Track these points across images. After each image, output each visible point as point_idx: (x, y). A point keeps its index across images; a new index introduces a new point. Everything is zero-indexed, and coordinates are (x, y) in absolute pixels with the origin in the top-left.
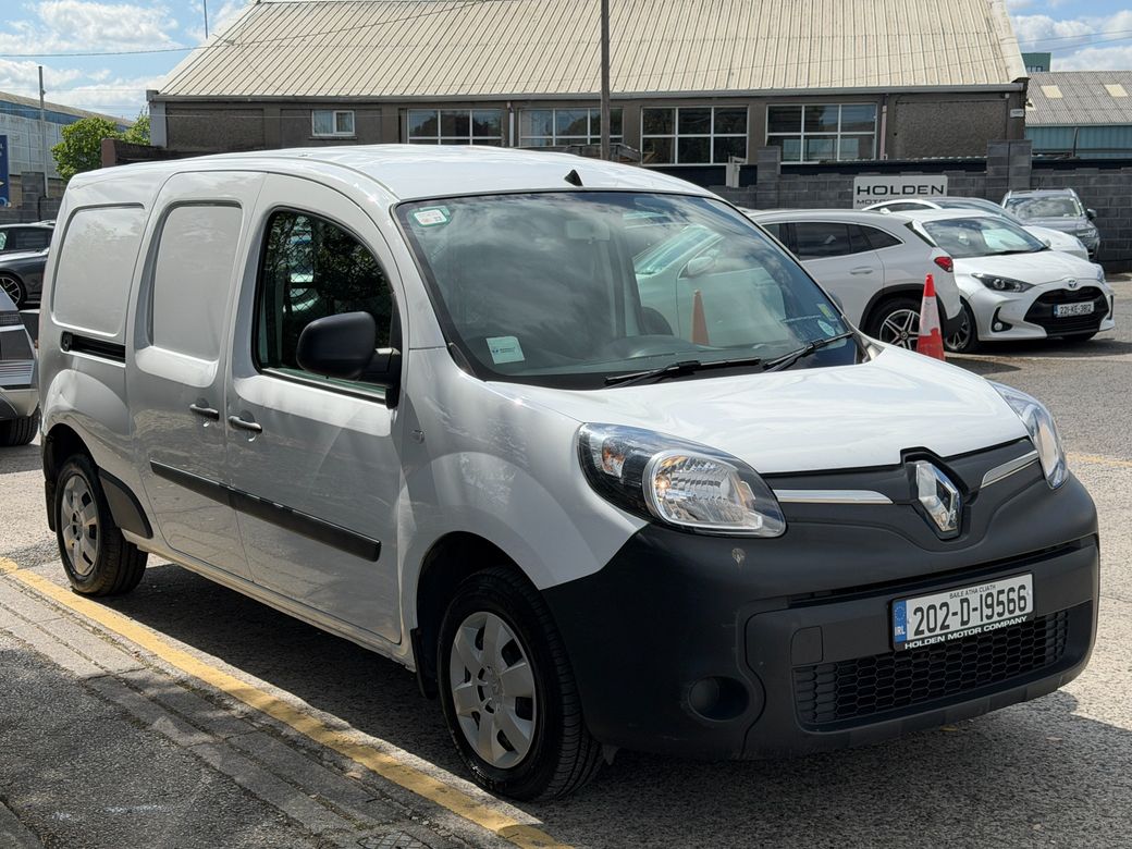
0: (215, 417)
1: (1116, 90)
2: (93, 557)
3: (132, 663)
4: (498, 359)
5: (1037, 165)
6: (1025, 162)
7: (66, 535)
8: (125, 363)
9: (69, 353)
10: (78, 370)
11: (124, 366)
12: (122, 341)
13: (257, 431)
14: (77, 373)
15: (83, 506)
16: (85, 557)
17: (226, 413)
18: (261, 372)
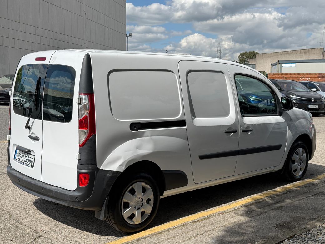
0: (236, 132)
7: (126, 213)
8: (186, 126)
9: (139, 131)
10: (151, 136)
11: (185, 127)
12: (183, 119)
13: (251, 131)
14: (152, 137)
15: (143, 194)
16: (143, 213)
17: (240, 129)
18: (244, 116)
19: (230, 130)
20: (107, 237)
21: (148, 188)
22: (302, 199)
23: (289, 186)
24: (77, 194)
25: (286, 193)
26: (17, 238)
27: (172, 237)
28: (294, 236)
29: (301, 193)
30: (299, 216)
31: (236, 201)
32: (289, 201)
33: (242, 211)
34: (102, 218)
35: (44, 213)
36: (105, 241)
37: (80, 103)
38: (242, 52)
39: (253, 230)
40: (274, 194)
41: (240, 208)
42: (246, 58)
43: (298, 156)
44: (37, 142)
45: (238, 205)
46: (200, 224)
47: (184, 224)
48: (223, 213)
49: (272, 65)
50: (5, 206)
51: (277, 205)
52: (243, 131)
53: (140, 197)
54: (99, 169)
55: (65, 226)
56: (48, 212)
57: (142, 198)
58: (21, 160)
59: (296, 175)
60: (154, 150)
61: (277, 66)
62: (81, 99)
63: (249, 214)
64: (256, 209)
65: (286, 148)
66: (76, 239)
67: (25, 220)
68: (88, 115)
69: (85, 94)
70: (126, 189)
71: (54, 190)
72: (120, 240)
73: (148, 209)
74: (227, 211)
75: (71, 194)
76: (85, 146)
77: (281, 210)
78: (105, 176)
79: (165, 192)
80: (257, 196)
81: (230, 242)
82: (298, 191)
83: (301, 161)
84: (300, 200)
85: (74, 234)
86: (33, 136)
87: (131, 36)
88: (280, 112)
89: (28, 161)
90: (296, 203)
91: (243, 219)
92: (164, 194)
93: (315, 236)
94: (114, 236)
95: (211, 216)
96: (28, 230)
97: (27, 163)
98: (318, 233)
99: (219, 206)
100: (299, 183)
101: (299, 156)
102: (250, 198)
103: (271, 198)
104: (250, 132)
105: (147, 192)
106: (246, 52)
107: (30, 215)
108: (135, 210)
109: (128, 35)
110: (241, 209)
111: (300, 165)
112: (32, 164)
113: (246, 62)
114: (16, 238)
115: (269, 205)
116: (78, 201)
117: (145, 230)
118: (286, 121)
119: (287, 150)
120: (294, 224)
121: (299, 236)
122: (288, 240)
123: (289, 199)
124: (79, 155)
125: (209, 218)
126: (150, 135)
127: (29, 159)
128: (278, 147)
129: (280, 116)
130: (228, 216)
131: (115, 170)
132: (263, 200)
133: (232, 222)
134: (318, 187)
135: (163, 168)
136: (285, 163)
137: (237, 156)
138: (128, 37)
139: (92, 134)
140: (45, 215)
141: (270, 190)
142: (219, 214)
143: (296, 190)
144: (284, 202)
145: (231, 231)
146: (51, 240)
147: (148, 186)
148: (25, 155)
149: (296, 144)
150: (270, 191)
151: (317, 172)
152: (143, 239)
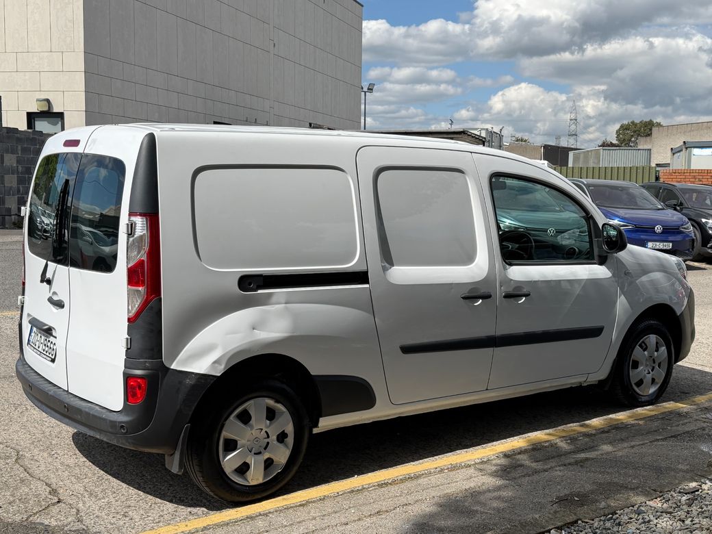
7: (230, 461)
8: (369, 283)
9: (260, 291)
10: (286, 303)
11: (367, 286)
12: (362, 268)
13: (526, 295)
14: (288, 305)
15: (268, 422)
16: (269, 463)
17: (499, 292)
18: (511, 265)
19: (475, 294)
20: (189, 509)
21: (280, 410)
22: (639, 445)
23: (621, 416)
24: (124, 418)
25: (607, 432)
26: (12, 504)
27: (324, 513)
28: (576, 522)
29: (643, 432)
30: (616, 480)
31: (490, 444)
32: (607, 448)
33: (497, 465)
34: (175, 469)
35: (84, 456)
36: (182, 518)
37: (130, 232)
38: (626, 122)
39: (502, 505)
40: (581, 433)
41: (495, 459)
42: (632, 136)
43: (646, 353)
44: (61, 310)
45: (492, 453)
46: (394, 490)
47: (360, 488)
48: (454, 468)
49: (673, 152)
50: (16, 437)
51: (578, 456)
52: (506, 297)
53: (262, 429)
54: (168, 369)
55: (115, 482)
56: (93, 453)
57: (266, 432)
58: (37, 347)
59: (641, 393)
60: (293, 333)
61: (681, 153)
62: (132, 225)
63: (509, 473)
64: (527, 463)
65: (616, 335)
66: (127, 510)
67: (43, 468)
68: (145, 258)
69: (141, 215)
70: (230, 411)
71: (83, 409)
72: (213, 516)
73: (281, 455)
74: (463, 464)
75: (112, 419)
76: (139, 321)
77: (581, 466)
78: (180, 383)
79: (321, 419)
80: (539, 435)
81: (440, 530)
82: (637, 428)
83: (654, 362)
84: (633, 447)
85: (127, 500)
86: (55, 298)
87: (372, 90)
88: (600, 256)
89: (47, 349)
90: (620, 454)
91: (491, 482)
92: (320, 425)
93: (620, 525)
94: (206, 508)
95: (423, 474)
96: (41, 488)
97: (45, 353)
98: (631, 518)
99: (450, 454)
100: (648, 410)
101: (649, 353)
102: (525, 440)
103: (569, 441)
104: (524, 298)
105: (278, 419)
106: (633, 122)
107: (57, 458)
108: (249, 456)
109: (365, 89)
110: (494, 462)
111: (652, 370)
112: (52, 355)
113: (632, 145)
114: (10, 503)
115: (559, 456)
116: (125, 433)
117: (274, 498)
118: (614, 275)
119: (617, 338)
120: (597, 497)
121: (587, 523)
122: (557, 531)
123: (610, 443)
124: (127, 339)
125: (417, 477)
126: (284, 301)
127: (49, 344)
128: (595, 332)
129: (601, 264)
130: (462, 474)
131: (202, 371)
132: (552, 445)
133: (464, 488)
134: (686, 421)
135: (314, 371)
136: (612, 367)
137: (492, 349)
138: (365, 92)
139: (153, 298)
140: (85, 459)
141: (575, 424)
142: (442, 471)
143: (633, 425)
144: (596, 450)
145: (453, 506)
146: (78, 510)
147: (280, 406)
148: (43, 337)
149: (642, 325)
150: (574, 426)
151: (698, 387)
152: (264, 515)
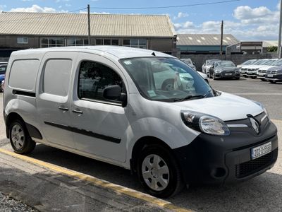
0: (67, 110)
1: (190, 38)
2: (22, 144)
3: (43, 170)
4: (151, 95)
5: (182, 53)
6: (179, 53)
9: (16, 95)
11: (35, 98)
13: (81, 113)
17: (71, 109)
52: (73, 111)
53: (17, 133)
129: (123, 106)
